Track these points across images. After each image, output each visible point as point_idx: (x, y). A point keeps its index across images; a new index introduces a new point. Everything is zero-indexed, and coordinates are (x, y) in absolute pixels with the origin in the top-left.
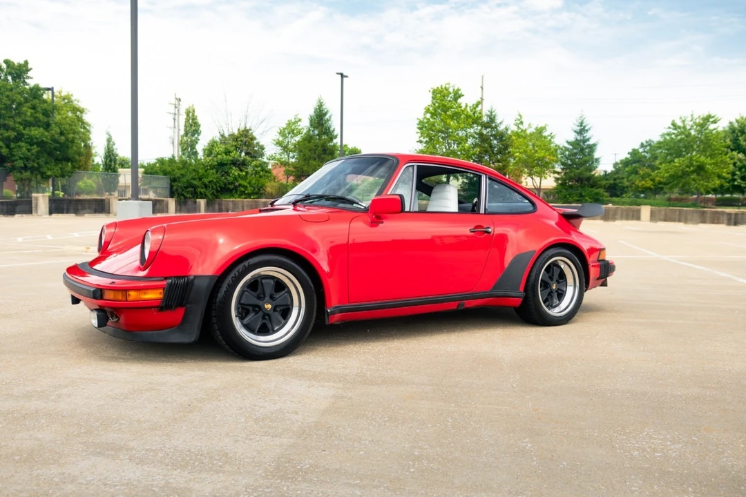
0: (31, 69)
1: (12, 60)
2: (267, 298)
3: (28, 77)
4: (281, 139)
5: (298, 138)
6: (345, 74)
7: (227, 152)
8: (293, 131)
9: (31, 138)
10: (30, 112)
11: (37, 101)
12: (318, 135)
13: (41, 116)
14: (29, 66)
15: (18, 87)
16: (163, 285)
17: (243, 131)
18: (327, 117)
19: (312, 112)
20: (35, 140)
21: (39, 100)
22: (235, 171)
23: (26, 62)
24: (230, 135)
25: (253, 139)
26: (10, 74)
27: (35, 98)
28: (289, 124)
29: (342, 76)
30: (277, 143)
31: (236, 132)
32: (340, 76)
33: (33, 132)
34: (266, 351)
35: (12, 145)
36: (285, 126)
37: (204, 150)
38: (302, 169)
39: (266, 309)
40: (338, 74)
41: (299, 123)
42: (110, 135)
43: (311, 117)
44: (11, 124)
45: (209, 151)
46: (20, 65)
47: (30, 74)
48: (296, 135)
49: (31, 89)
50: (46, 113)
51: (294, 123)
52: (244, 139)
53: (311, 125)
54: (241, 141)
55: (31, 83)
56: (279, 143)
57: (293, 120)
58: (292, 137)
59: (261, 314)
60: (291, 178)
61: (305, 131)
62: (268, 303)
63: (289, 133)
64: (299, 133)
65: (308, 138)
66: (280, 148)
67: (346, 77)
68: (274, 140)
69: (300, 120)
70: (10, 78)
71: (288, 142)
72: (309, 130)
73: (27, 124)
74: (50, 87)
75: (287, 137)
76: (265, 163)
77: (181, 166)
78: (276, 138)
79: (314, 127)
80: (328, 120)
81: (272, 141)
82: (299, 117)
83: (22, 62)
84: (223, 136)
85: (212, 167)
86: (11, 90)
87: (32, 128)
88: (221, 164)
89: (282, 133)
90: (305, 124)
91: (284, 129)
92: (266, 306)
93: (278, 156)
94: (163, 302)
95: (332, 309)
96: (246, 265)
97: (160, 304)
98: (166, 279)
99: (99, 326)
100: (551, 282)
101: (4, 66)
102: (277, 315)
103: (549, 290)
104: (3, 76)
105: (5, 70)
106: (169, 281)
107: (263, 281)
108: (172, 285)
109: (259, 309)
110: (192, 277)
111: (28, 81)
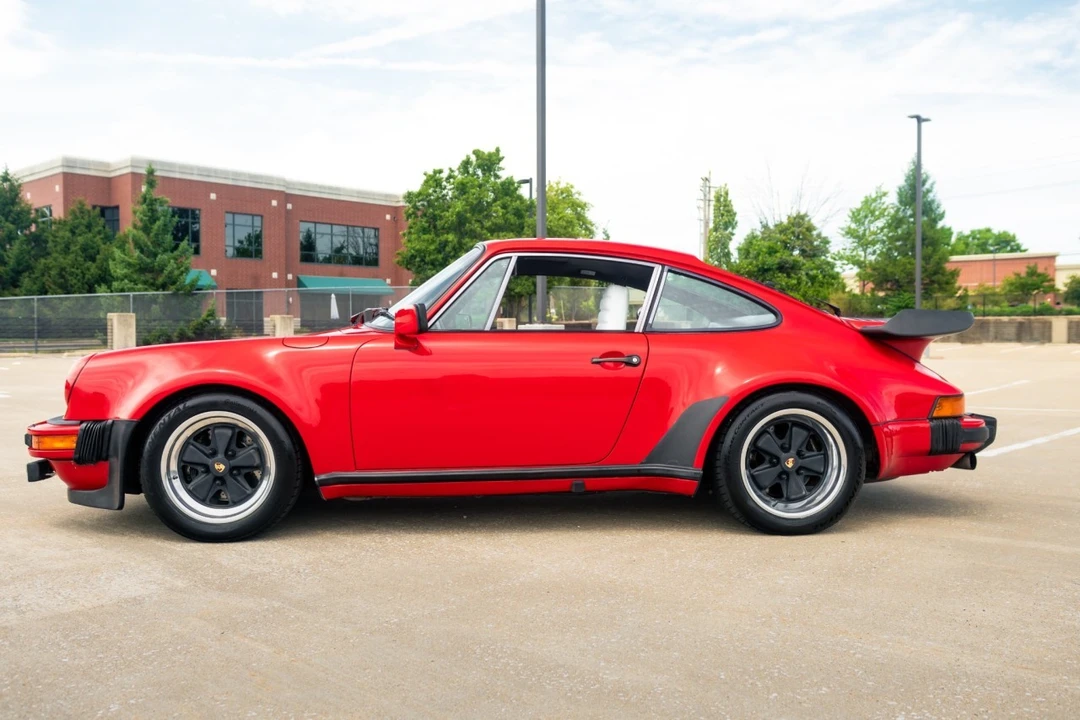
0: (503, 158)
1: (481, 150)
3: (500, 169)
4: (853, 226)
5: (880, 223)
6: (924, 116)
7: (772, 251)
8: (872, 213)
10: (501, 212)
11: (508, 198)
12: (911, 216)
13: (512, 219)
14: (501, 155)
15: (488, 182)
16: (77, 431)
17: (795, 218)
18: (927, 186)
19: (901, 181)
21: (510, 196)
22: (781, 279)
23: (498, 150)
24: (776, 226)
25: (810, 229)
26: (479, 167)
27: (507, 194)
28: (867, 202)
29: (919, 120)
30: (847, 233)
31: (785, 222)
32: (915, 120)
34: (212, 530)
36: (859, 206)
37: (739, 250)
38: (885, 270)
40: (912, 117)
41: (884, 199)
43: (900, 189)
45: (745, 252)
46: (490, 155)
47: (502, 164)
48: (877, 219)
49: (503, 184)
50: (518, 214)
51: (875, 200)
52: (797, 230)
53: (901, 202)
54: (793, 233)
55: (504, 175)
56: (850, 233)
57: (874, 196)
58: (871, 222)
59: (210, 477)
60: (871, 285)
61: (892, 212)
62: (219, 462)
63: (866, 217)
64: (882, 215)
65: (896, 222)
66: (851, 240)
67: (927, 120)
68: (842, 229)
69: (885, 194)
70: (479, 172)
71: (865, 230)
72: (898, 210)
74: (527, 178)
75: (863, 224)
76: (828, 263)
78: (845, 225)
79: (905, 205)
80: (929, 191)
81: (840, 231)
82: (884, 190)
83: (493, 150)
84: (765, 227)
85: (749, 273)
86: (480, 186)
88: (764, 271)
89: (856, 217)
90: (892, 199)
91: (859, 211)
92: (217, 467)
93: (848, 253)
94: (76, 453)
95: (323, 477)
96: (181, 406)
97: (73, 456)
98: (82, 423)
99: (31, 479)
100: (783, 455)
101: (473, 158)
102: (236, 480)
103: (778, 469)
104: (471, 170)
105: (474, 163)
106: (84, 425)
107: (216, 431)
108: (86, 431)
109: (208, 469)
110: (110, 421)
111: (499, 173)
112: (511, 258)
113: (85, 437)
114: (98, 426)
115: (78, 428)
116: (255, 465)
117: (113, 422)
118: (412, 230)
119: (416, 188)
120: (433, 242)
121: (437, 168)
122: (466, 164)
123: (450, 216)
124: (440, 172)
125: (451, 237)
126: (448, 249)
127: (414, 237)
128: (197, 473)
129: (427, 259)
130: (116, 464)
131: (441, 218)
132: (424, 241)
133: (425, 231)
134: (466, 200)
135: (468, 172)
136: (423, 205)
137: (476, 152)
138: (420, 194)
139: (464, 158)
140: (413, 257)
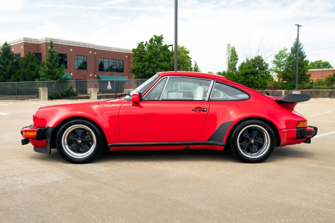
1: (157, 35)
2: (80, 138)
3: (163, 41)
4: (276, 60)
5: (285, 59)
6: (300, 25)
7: (249, 68)
8: (282, 56)
9: (162, 66)
10: (163, 55)
12: (295, 57)
13: (167, 58)
14: (163, 37)
15: (159, 46)
16: (36, 130)
17: (257, 57)
20: (164, 67)
21: (167, 51)
22: (252, 77)
23: (162, 36)
24: (251, 60)
25: (262, 61)
27: (165, 50)
28: (280, 52)
29: (298, 26)
30: (274, 62)
31: (254, 58)
32: (297, 26)
33: (163, 64)
34: (77, 160)
35: (155, 70)
36: (278, 53)
37: (239, 67)
38: (286, 74)
39: (79, 142)
40: (296, 25)
41: (286, 51)
42: (196, 63)
43: (292, 48)
44: (155, 61)
45: (241, 68)
46: (159, 37)
47: (163, 40)
48: (284, 57)
49: (164, 47)
50: (168, 56)
51: (283, 51)
52: (258, 61)
53: (292, 52)
54: (256, 62)
55: (164, 43)
57: (283, 50)
58: (282, 59)
59: (77, 144)
60: (282, 79)
61: (289, 55)
62: (79, 140)
63: (280, 57)
64: (286, 56)
65: (290, 59)
66: (275, 64)
67: (301, 26)
69: (286, 50)
70: (156, 42)
71: (280, 61)
72: (291, 55)
73: (161, 61)
74: (171, 44)
75: (279, 59)
76: (268, 72)
77: (227, 75)
78: (273, 60)
80: (301, 48)
81: (271, 62)
82: (286, 48)
83: (160, 35)
84: (248, 60)
85: (242, 75)
86: (156, 47)
87: (163, 62)
88: (247, 74)
89: (277, 57)
90: (289, 51)
91: (278, 55)
92: (78, 141)
93: (274, 69)
94: (36, 137)
95: (110, 144)
96: (68, 123)
97: (35, 138)
98: (38, 128)
99: (23, 144)
100: (250, 139)
101: (154, 38)
102: (84, 145)
103: (249, 143)
104: (153, 42)
105: (154, 40)
106: (39, 128)
107: (78, 130)
108: (39, 130)
109: (76, 142)
110: (46, 127)
111: (162, 43)
112: (167, 78)
113: (39, 132)
114: (43, 129)
115: (37, 129)
116: (90, 140)
117: (48, 127)
118: (135, 61)
119: (136, 48)
120: (141, 65)
121: (142, 41)
122: (152, 40)
123: (146, 56)
124: (143, 42)
125: (147, 63)
126: (146, 67)
127: (135, 63)
128: (72, 143)
129: (139, 70)
130: (49, 140)
131: (144, 57)
132: (138, 65)
133: (139, 61)
134: (152, 52)
135: (152, 43)
136: (138, 53)
137: (155, 36)
138: (137, 49)
139: (151, 38)
140: (135, 70)
